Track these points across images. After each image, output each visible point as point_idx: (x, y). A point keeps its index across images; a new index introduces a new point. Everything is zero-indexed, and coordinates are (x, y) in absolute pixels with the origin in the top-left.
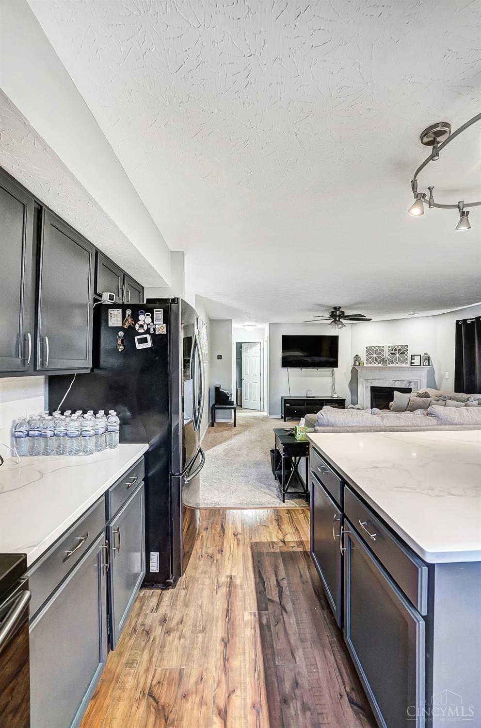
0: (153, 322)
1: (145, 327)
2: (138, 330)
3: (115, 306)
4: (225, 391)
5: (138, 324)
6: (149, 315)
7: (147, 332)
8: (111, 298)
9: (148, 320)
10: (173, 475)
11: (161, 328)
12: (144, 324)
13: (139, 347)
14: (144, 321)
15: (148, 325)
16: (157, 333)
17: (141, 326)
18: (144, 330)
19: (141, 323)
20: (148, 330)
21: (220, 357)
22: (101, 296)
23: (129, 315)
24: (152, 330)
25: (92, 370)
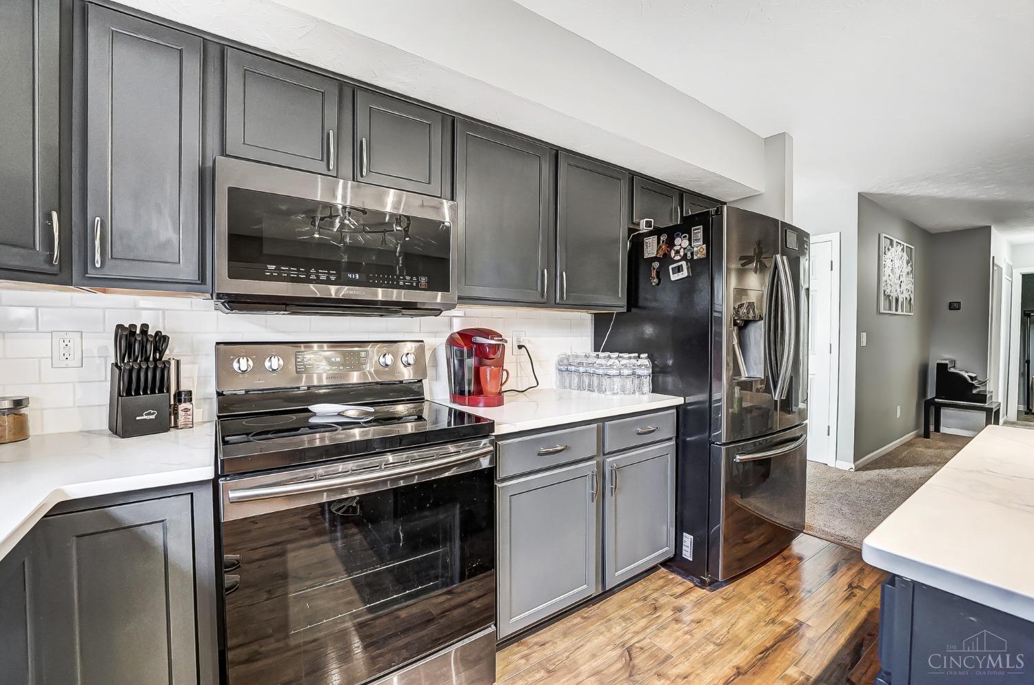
0: (690, 244)
1: (682, 254)
2: (674, 257)
3: (650, 234)
4: (966, 375)
5: (674, 250)
6: (685, 237)
7: (684, 258)
8: (648, 224)
9: (685, 243)
10: (713, 443)
11: (699, 249)
12: (680, 249)
13: (674, 277)
14: (680, 245)
15: (684, 249)
16: (695, 258)
17: (677, 252)
18: (680, 256)
19: (677, 248)
20: (685, 255)
21: (954, 306)
22: (638, 224)
23: (663, 242)
24: (689, 254)
25: (629, 309)
